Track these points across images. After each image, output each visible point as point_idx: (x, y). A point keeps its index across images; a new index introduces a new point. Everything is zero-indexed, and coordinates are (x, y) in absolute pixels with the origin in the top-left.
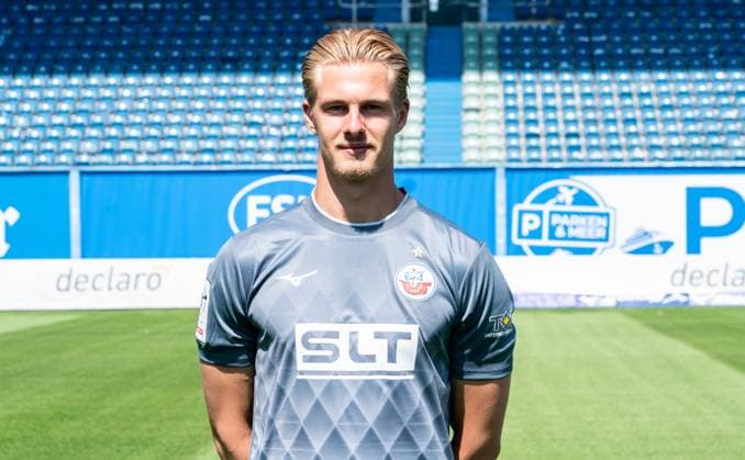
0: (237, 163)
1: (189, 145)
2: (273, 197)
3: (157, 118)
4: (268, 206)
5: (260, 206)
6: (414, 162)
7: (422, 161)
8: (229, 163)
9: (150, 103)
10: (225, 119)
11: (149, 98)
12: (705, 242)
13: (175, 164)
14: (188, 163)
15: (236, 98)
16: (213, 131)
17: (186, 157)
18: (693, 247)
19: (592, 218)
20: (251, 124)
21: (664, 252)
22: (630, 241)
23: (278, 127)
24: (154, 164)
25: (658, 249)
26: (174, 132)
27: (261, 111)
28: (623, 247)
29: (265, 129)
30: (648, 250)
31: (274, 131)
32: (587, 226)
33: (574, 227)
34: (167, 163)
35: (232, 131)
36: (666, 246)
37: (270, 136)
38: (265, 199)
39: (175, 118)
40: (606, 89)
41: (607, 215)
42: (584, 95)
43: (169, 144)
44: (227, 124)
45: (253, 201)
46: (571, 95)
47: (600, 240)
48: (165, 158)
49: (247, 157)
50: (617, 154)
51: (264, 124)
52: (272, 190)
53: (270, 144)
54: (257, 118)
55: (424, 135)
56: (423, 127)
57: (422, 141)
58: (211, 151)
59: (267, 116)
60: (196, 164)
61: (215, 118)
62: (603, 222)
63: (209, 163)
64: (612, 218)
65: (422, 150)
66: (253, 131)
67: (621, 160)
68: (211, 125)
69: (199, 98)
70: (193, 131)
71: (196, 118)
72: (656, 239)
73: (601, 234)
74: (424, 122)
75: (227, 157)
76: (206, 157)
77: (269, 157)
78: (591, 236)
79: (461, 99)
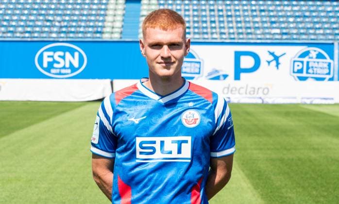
0: (40, 37)
1: (20, 29)
2: (55, 52)
3: (7, 18)
4: (52, 57)
5: (49, 57)
6: (117, 38)
7: (121, 38)
8: (37, 37)
9: (5, 11)
10: (37, 18)
11: (4, 8)
12: (243, 75)
13: (13, 37)
14: (19, 37)
15: (42, 9)
16: (31, 24)
17: (18, 35)
18: (237, 77)
19: (193, 64)
20: (48, 21)
21: (224, 79)
22: (210, 74)
23: (59, 22)
24: (5, 37)
25: (222, 78)
26: (14, 23)
27: (52, 15)
28: (206, 77)
29: (53, 23)
30: (217, 78)
31: (57, 24)
32: (191, 67)
33: (185, 68)
34: (10, 37)
35: (39, 23)
36: (225, 76)
37: (55, 26)
38: (51, 53)
39: (15, 18)
40: (204, 8)
41: (200, 63)
42: (194, 10)
43: (11, 29)
44: (37, 20)
45: (46, 54)
46: (188, 10)
47: (197, 73)
48: (9, 35)
49: (44, 35)
50: (206, 36)
51: (54, 21)
52: (54, 50)
53: (55, 29)
54: (50, 18)
55: (123, 26)
56: (123, 23)
57: (122, 29)
58: (29, 32)
59: (55, 17)
60: (23, 37)
61: (32, 18)
62: (198, 65)
63: (28, 37)
64: (202, 64)
65: (121, 33)
66: (48, 24)
67: (208, 39)
68: (31, 21)
69: (26, 9)
70: (22, 24)
71: (24, 18)
72: (221, 73)
73: (197, 71)
74: (123, 21)
75: (36, 35)
76: (27, 35)
77: (54, 35)
78: (192, 71)
79: (140, 11)
